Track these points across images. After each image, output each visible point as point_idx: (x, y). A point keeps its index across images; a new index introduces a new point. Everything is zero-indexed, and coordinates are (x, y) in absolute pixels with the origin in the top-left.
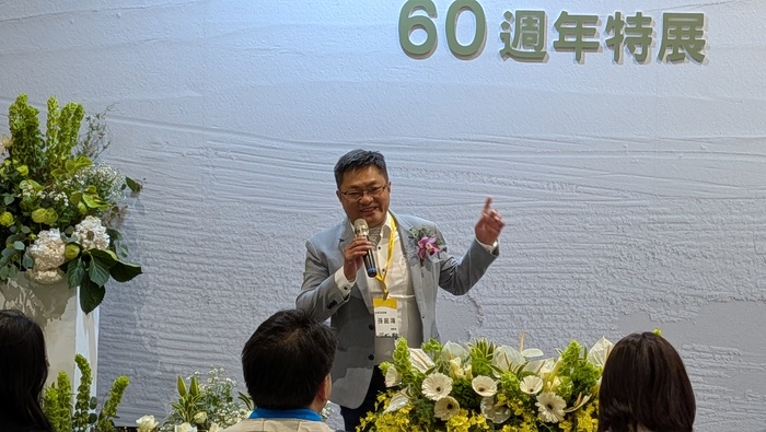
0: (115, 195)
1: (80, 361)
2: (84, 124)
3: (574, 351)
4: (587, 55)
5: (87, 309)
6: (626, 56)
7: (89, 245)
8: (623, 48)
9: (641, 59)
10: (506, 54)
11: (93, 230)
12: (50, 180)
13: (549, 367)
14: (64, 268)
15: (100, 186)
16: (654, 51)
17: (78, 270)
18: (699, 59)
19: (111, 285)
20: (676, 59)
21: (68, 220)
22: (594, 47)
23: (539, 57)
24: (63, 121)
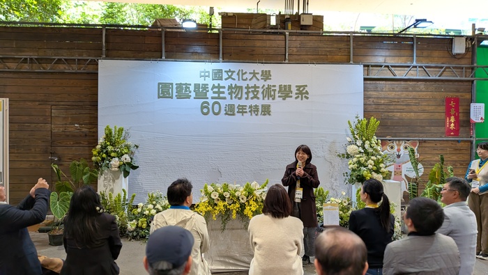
0: (132, 149)
1: (124, 190)
2: (124, 132)
3: (248, 185)
4: (244, 114)
5: (125, 177)
6: (253, 114)
7: (125, 161)
8: (253, 112)
9: (257, 115)
10: (226, 114)
11: (126, 158)
12: (115, 146)
13: (242, 189)
14: (119, 167)
15: (128, 147)
16: (260, 113)
17: (122, 168)
18: (270, 115)
19: (131, 171)
20: (264, 115)
21: (120, 155)
22: (246, 112)
23: (234, 115)
24: (119, 132)
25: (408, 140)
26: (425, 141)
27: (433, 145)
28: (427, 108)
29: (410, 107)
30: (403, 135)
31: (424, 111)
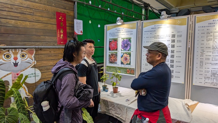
25: (25, 49)
26: (41, 49)
27: (48, 52)
28: (41, 19)
29: (25, 16)
30: (20, 43)
31: (38, 21)
